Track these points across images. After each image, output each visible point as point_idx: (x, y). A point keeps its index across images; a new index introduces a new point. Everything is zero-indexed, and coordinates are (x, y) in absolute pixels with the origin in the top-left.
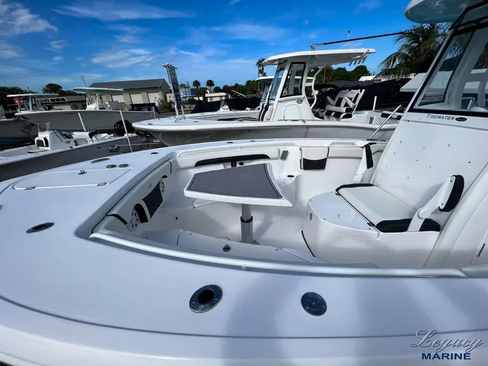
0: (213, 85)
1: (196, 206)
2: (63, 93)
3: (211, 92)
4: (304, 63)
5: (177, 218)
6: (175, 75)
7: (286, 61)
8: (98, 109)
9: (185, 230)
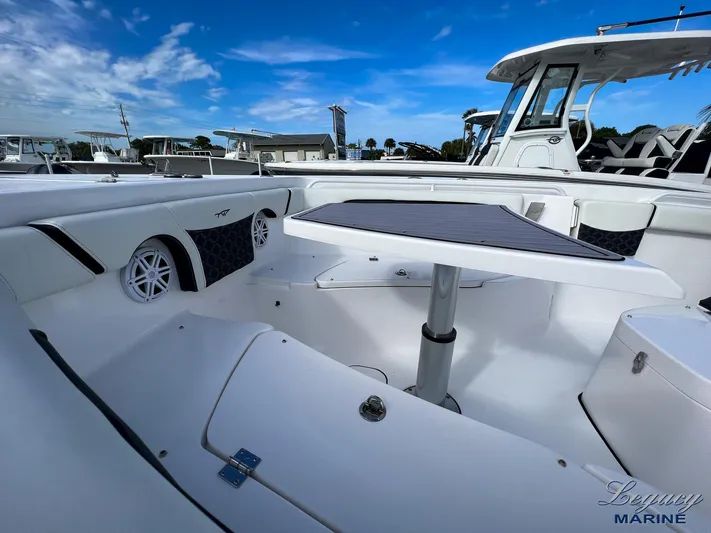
0: (394, 146)
1: (322, 282)
2: (211, 147)
3: (389, 155)
4: (576, 66)
5: (278, 303)
6: (343, 121)
7: (536, 65)
8: (237, 159)
9: (276, 329)
